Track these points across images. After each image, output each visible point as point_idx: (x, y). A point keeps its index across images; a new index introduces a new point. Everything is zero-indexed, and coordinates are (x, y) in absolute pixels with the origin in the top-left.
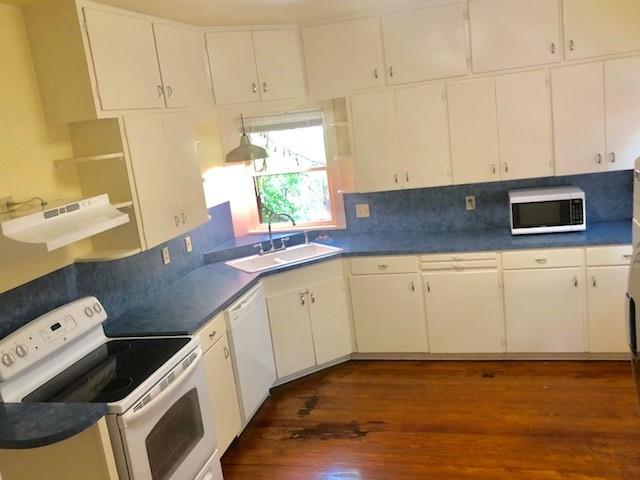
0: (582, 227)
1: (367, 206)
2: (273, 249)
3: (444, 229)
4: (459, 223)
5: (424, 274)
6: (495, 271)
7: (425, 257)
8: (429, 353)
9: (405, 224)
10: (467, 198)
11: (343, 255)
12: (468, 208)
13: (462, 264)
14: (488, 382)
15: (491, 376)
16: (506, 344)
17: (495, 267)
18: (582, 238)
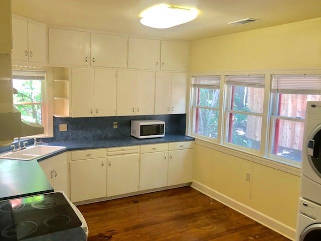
0: (163, 135)
1: (66, 125)
2: (20, 148)
3: (103, 137)
4: (110, 135)
5: (108, 157)
6: (138, 154)
7: (109, 149)
8: (107, 197)
9: (85, 135)
10: (114, 123)
11: (69, 150)
12: (114, 128)
13: (125, 152)
14: (136, 205)
15: (138, 202)
16: (139, 187)
17: (137, 153)
18: (163, 140)
